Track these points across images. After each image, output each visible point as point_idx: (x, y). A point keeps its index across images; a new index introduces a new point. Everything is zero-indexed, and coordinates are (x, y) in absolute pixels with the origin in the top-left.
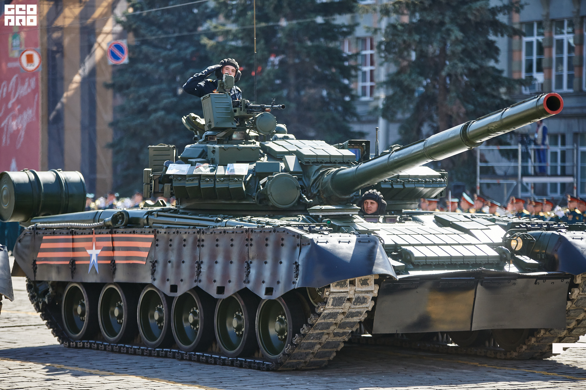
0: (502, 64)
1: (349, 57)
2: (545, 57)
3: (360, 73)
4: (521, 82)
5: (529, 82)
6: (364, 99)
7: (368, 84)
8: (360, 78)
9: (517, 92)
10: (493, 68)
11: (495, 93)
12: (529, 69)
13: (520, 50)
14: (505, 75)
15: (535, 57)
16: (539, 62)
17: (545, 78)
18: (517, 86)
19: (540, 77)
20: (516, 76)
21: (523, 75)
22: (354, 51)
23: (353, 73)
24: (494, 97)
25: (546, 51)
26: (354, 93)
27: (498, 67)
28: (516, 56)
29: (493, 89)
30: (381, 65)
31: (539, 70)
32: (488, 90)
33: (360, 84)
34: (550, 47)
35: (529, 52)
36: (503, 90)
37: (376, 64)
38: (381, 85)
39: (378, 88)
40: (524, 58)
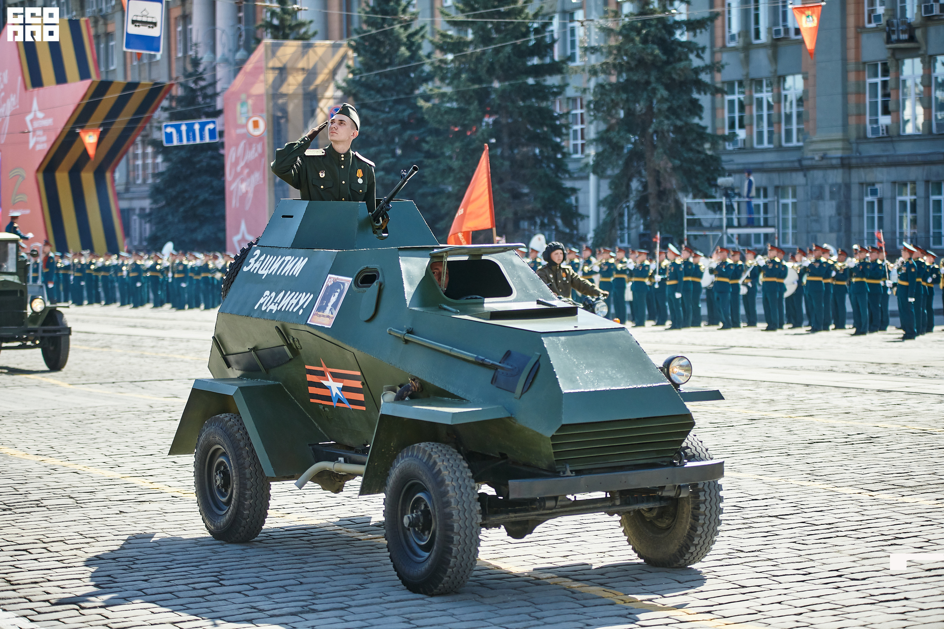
0: (706, 121)
1: (561, 116)
2: (746, 114)
3: (571, 131)
4: (724, 138)
5: (732, 137)
6: (575, 156)
7: (579, 142)
8: (571, 135)
9: (721, 147)
10: (698, 125)
11: (700, 149)
12: (732, 126)
13: (723, 108)
14: (709, 131)
15: (737, 115)
16: (741, 119)
17: (747, 135)
18: (721, 142)
19: (742, 134)
20: (719, 132)
21: (727, 132)
22: (565, 111)
23: (564, 131)
24: (699, 152)
25: (747, 108)
26: (565, 150)
27: (703, 123)
28: (719, 112)
29: (698, 145)
30: (591, 123)
31: (742, 126)
32: (694, 145)
33: (572, 142)
34: (751, 104)
35: (731, 110)
36: (707, 146)
37: (586, 123)
38: (591, 142)
39: (588, 145)
40: (726, 115)
